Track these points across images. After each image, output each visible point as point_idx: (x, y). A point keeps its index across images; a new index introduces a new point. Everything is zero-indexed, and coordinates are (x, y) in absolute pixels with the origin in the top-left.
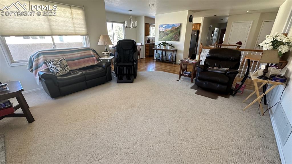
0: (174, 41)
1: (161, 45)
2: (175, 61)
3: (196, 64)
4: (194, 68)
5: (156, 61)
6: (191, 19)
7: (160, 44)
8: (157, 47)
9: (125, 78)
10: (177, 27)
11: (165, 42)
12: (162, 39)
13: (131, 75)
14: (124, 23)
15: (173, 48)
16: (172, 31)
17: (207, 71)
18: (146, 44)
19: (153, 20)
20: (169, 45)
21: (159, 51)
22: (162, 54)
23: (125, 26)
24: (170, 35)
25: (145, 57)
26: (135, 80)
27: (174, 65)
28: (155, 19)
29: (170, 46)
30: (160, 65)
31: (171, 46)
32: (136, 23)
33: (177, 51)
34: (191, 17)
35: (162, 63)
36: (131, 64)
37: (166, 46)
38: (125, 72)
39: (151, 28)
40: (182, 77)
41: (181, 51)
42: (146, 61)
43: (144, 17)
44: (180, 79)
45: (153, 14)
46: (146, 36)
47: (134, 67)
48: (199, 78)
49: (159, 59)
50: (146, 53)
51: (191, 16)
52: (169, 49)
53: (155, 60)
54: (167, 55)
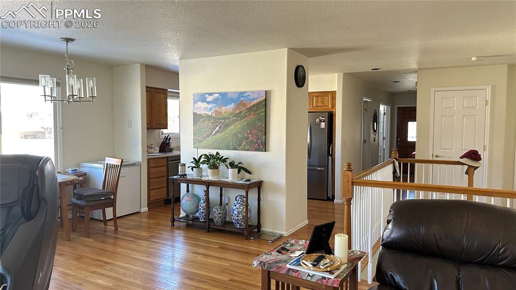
0: (248, 150)
1: (201, 166)
2: (259, 226)
5: (188, 225)
6: (299, 78)
7: (197, 162)
8: (188, 171)
10: (256, 102)
11: (214, 152)
12: (204, 143)
15: (247, 176)
16: (238, 116)
18: (149, 160)
19: (173, 75)
20: (232, 165)
21: (196, 186)
22: (207, 200)
24: (232, 127)
25: (145, 209)
28: (177, 74)
29: (236, 167)
31: (239, 168)
33: (264, 188)
34: (300, 69)
37: (222, 167)
39: (170, 103)
41: (275, 188)
43: (138, 66)
46: (149, 129)
49: (197, 216)
50: (152, 193)
51: (298, 68)
52: (230, 179)
53: (183, 218)
54: (225, 201)
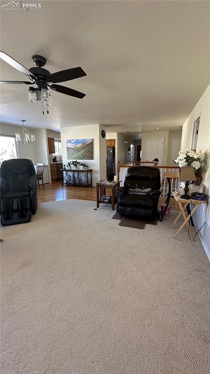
0: (87, 159)
1: (71, 165)
2: (91, 184)
3: (115, 187)
4: (114, 192)
5: (67, 186)
6: (103, 135)
7: (69, 164)
8: (66, 167)
9: (15, 216)
10: (89, 143)
11: (75, 160)
12: (71, 158)
13: (27, 209)
14: (14, 137)
15: (87, 168)
16: (83, 148)
17: (129, 194)
18: (51, 164)
19: (58, 134)
20: (82, 165)
21: (69, 172)
22: (74, 176)
23: (17, 140)
24: (81, 152)
25: (51, 182)
26: (34, 217)
27: (90, 189)
28: (60, 133)
30: (72, 191)
31: (84, 165)
32: (33, 137)
33: (92, 172)
35: (74, 188)
36: (26, 193)
37: (78, 165)
38: (15, 207)
39: (56, 144)
40: (100, 204)
41: (96, 172)
42: (52, 186)
43: (45, 130)
44: (98, 207)
45: (57, 127)
46: (50, 153)
47: (30, 198)
48: (121, 204)
49: (70, 182)
50: (53, 176)
51: (103, 131)
52: (81, 169)
54: (80, 177)
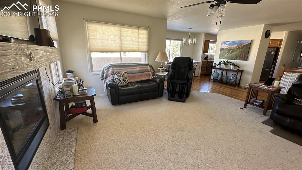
0: (240, 60)
1: (221, 64)
2: (239, 84)
3: (273, 92)
5: (213, 81)
6: (267, 34)
8: (216, 66)
9: (177, 96)
10: (246, 44)
11: (227, 60)
12: (223, 57)
13: (184, 93)
14: (182, 40)
15: (238, 68)
16: (238, 49)
18: (202, 62)
19: (215, 36)
20: (233, 64)
21: (218, 70)
22: (222, 74)
23: (183, 43)
24: (235, 52)
25: (200, 76)
26: (187, 100)
27: (236, 88)
28: (217, 35)
29: (234, 65)
30: (217, 87)
31: (235, 65)
32: (194, 40)
33: (244, 72)
34: (268, 32)
35: (220, 84)
36: (185, 82)
37: (229, 65)
38: (177, 90)
39: (210, 45)
40: (248, 105)
41: (248, 73)
42: (200, 80)
43: (204, 33)
44: (245, 107)
45: (215, 30)
46: (204, 53)
47: (188, 86)
49: (217, 79)
50: (202, 71)
51: (267, 31)
52: (231, 69)
53: (212, 79)
54: (228, 75)
